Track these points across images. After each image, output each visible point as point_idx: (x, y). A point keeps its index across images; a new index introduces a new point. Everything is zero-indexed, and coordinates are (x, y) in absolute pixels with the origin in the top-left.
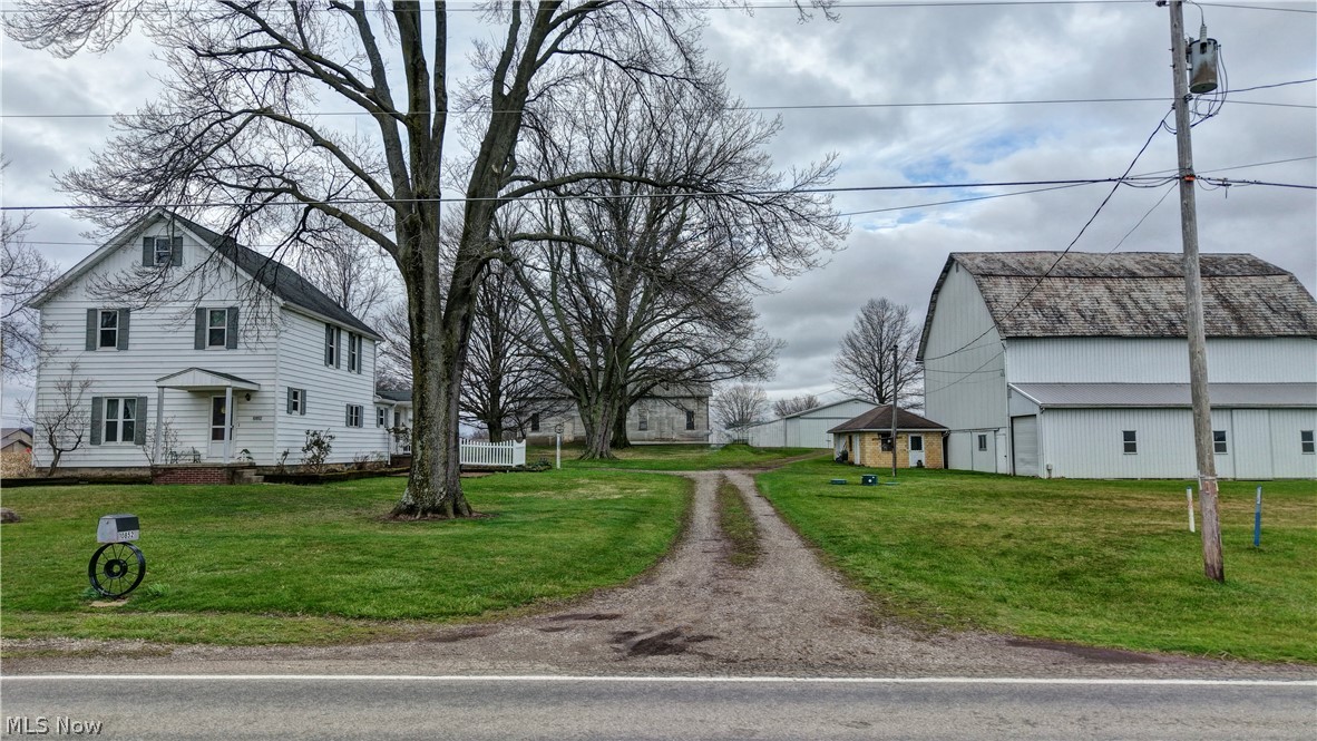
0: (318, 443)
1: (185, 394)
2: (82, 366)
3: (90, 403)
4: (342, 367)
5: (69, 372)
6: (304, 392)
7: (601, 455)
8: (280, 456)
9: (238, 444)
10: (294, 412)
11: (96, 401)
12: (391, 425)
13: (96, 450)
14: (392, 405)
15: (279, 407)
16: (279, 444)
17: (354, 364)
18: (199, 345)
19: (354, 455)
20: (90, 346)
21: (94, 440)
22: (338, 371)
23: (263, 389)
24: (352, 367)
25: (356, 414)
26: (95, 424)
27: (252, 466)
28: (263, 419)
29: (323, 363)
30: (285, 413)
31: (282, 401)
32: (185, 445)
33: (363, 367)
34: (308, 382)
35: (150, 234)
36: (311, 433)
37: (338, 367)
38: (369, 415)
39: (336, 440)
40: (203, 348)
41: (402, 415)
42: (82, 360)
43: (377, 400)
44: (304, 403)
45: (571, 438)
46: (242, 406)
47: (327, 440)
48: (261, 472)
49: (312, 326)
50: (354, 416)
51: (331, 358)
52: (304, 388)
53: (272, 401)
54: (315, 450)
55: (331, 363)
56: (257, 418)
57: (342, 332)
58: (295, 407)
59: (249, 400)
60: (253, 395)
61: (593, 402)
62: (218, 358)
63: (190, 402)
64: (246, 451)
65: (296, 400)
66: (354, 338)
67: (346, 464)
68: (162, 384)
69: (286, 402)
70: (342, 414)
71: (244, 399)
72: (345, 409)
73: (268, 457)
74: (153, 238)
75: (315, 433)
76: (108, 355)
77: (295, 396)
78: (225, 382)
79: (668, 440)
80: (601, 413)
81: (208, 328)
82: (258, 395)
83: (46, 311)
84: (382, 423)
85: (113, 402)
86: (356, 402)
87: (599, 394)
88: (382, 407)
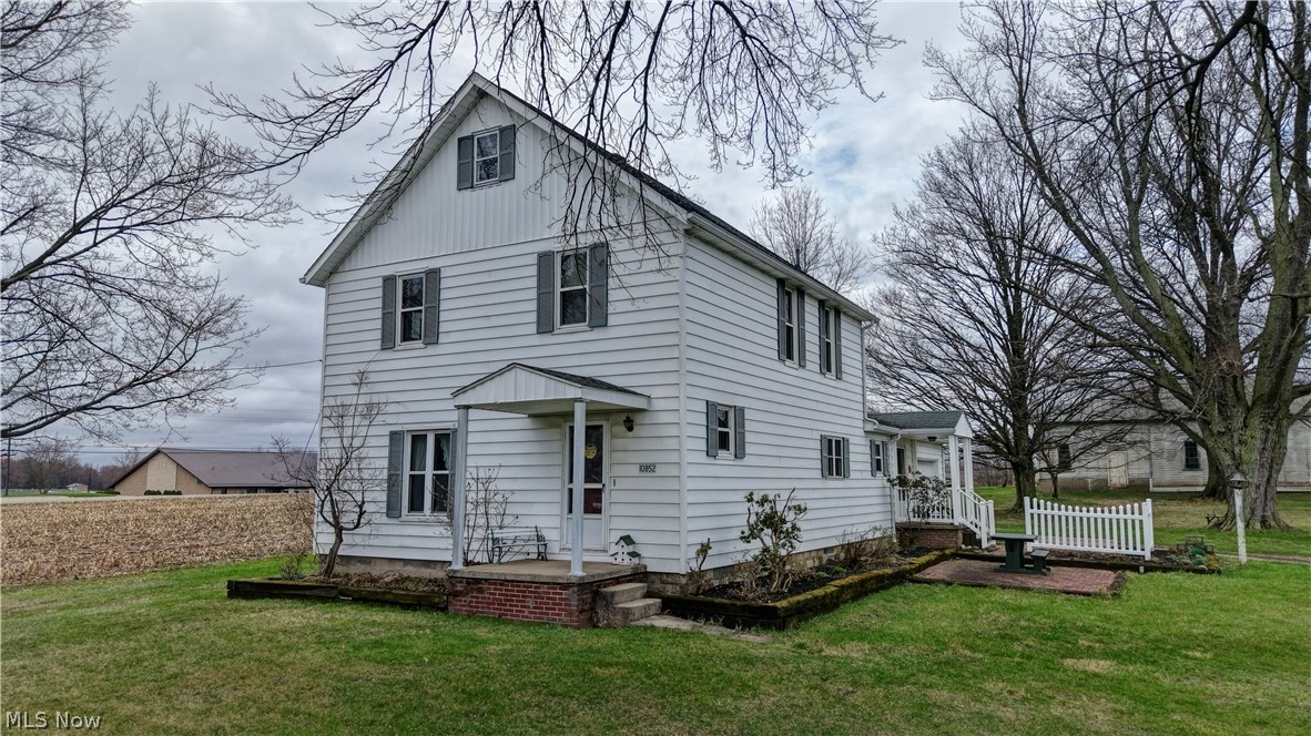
0: (772, 521)
1: (520, 421)
2: (373, 378)
3: (386, 441)
4: (809, 365)
5: (354, 390)
6: (740, 411)
7: (1264, 522)
8: (692, 553)
9: (615, 523)
10: (722, 453)
11: (395, 437)
12: (894, 473)
13: (393, 528)
14: (892, 436)
15: (691, 444)
16: (691, 526)
17: (830, 362)
18: (544, 326)
19: (839, 532)
20: (387, 343)
21: (392, 510)
22: (801, 373)
23: (657, 405)
24: (826, 365)
25: (838, 453)
26: (393, 482)
27: (640, 575)
28: (660, 471)
29: (775, 355)
30: (702, 457)
31: (693, 432)
32: (524, 522)
33: (844, 368)
34: (747, 391)
35: (465, 132)
36: (756, 497)
37: (802, 365)
38: (859, 456)
39: (809, 515)
40: (551, 331)
41: (908, 454)
42: (372, 367)
43: (870, 427)
44: (740, 436)
45: (1124, 481)
46: (619, 443)
47: (790, 516)
48: (658, 585)
49: (749, 280)
50: (834, 458)
51: (788, 346)
52: (739, 403)
53: (673, 431)
54: (767, 536)
55: (790, 356)
56: (647, 468)
57: (807, 299)
58: (723, 442)
59: (630, 429)
60: (638, 419)
61: (1238, 422)
62: (574, 348)
63: (531, 436)
64: (627, 540)
65: (724, 431)
66: (827, 313)
67: (826, 550)
68: (463, 400)
69: (702, 432)
70: (813, 456)
71: (621, 429)
72: (818, 445)
73: (672, 556)
74: (472, 137)
75: (764, 500)
76: (410, 356)
77: (724, 424)
78: (572, 391)
79: (1300, 485)
80: (1258, 444)
81: (559, 290)
82: (647, 419)
83: (334, 289)
84: (879, 469)
85: (418, 439)
86: (836, 431)
87: (1249, 410)
88: (878, 440)
